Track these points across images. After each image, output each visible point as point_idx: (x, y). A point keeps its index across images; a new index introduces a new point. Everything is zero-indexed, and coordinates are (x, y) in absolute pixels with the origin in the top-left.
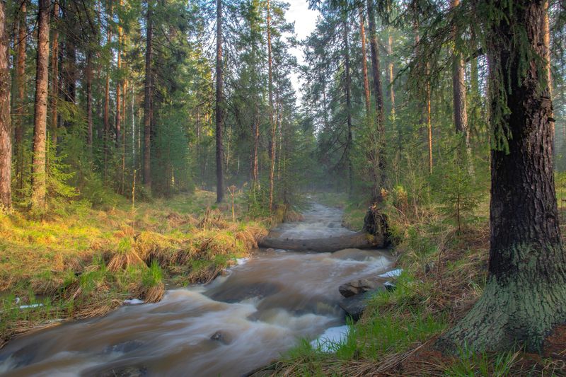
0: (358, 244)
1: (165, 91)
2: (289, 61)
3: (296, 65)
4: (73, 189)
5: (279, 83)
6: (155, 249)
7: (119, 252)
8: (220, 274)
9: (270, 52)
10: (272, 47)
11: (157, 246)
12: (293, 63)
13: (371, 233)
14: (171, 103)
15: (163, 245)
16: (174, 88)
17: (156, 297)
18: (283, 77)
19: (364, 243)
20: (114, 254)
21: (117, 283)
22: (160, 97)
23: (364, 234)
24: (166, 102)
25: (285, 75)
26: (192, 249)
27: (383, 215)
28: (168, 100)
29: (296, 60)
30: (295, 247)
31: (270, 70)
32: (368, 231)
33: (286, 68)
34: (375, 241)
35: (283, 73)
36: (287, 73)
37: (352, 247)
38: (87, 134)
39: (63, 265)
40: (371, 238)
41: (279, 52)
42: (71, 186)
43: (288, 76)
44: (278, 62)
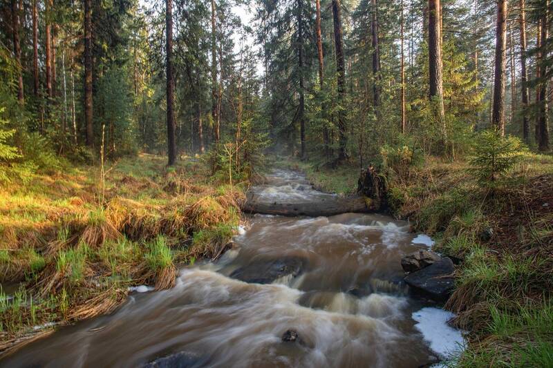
0: (355, 207)
1: (105, 46)
2: (234, 20)
3: (239, 25)
4: (15, 149)
5: (223, 43)
6: (130, 218)
7: (90, 223)
8: (229, 247)
9: (213, 10)
10: (216, 5)
11: (132, 214)
12: (237, 22)
13: (369, 196)
14: (113, 59)
15: (140, 213)
16: (116, 42)
17: (168, 282)
18: (227, 37)
19: (362, 206)
20: (86, 226)
21: (103, 264)
22: (99, 52)
23: (361, 197)
24: (107, 58)
25: (229, 35)
26: (178, 217)
27: (381, 177)
28: (109, 55)
29: (240, 20)
30: (286, 211)
31: (214, 28)
32: (365, 193)
33: (230, 28)
34: (372, 204)
35: (227, 33)
36: (232, 32)
37: (348, 212)
38: (17, 88)
39: (16, 241)
40: (369, 201)
41: (223, 11)
42: (12, 146)
43: (231, 37)
44: (222, 21)
